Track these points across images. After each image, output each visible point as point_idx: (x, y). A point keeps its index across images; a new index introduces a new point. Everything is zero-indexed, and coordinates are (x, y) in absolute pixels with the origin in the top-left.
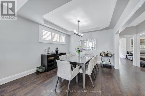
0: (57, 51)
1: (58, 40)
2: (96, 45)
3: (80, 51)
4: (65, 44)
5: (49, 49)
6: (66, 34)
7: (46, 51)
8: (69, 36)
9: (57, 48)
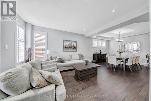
0: (101, 52)
1: (101, 45)
2: (140, 47)
3: (121, 52)
4: (105, 47)
5: (96, 51)
6: (106, 40)
7: (95, 52)
8: (109, 41)
9: (101, 51)
